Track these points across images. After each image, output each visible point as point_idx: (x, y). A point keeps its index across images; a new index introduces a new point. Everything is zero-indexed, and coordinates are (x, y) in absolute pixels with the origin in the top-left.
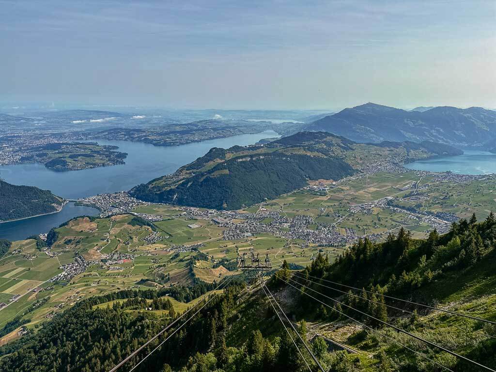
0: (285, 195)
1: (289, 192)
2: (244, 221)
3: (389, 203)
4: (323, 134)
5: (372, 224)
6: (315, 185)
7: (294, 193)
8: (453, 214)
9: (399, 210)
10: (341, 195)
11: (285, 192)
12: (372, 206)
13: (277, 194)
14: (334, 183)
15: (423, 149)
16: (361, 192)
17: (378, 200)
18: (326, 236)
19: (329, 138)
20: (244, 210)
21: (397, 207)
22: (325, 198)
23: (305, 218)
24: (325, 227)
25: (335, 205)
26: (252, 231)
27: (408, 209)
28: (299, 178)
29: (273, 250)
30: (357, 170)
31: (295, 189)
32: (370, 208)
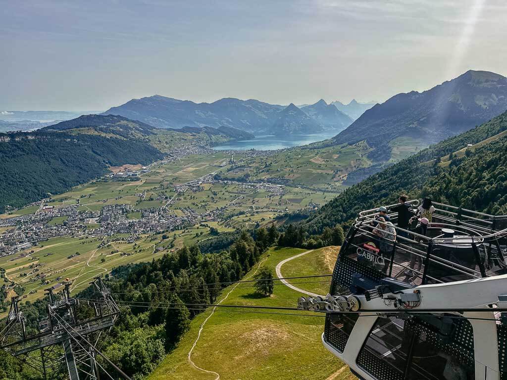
0: (80, 187)
1: (84, 182)
2: (13, 228)
3: (216, 177)
4: (115, 118)
5: (210, 199)
6: (120, 171)
7: (93, 183)
8: (283, 177)
9: (230, 182)
10: (159, 178)
11: (78, 182)
12: (200, 183)
13: (67, 186)
14: (144, 168)
15: (221, 134)
16: (181, 172)
17: (203, 177)
18: (159, 222)
19: (123, 122)
20: (9, 214)
21: (226, 180)
22: (138, 183)
23: (119, 208)
24: (153, 212)
25: (155, 188)
26: (30, 239)
27: (238, 180)
28: (96, 165)
29: (80, 257)
30: (166, 154)
31: (92, 178)
32: (198, 185)
